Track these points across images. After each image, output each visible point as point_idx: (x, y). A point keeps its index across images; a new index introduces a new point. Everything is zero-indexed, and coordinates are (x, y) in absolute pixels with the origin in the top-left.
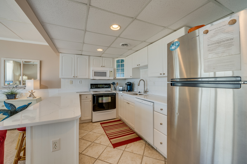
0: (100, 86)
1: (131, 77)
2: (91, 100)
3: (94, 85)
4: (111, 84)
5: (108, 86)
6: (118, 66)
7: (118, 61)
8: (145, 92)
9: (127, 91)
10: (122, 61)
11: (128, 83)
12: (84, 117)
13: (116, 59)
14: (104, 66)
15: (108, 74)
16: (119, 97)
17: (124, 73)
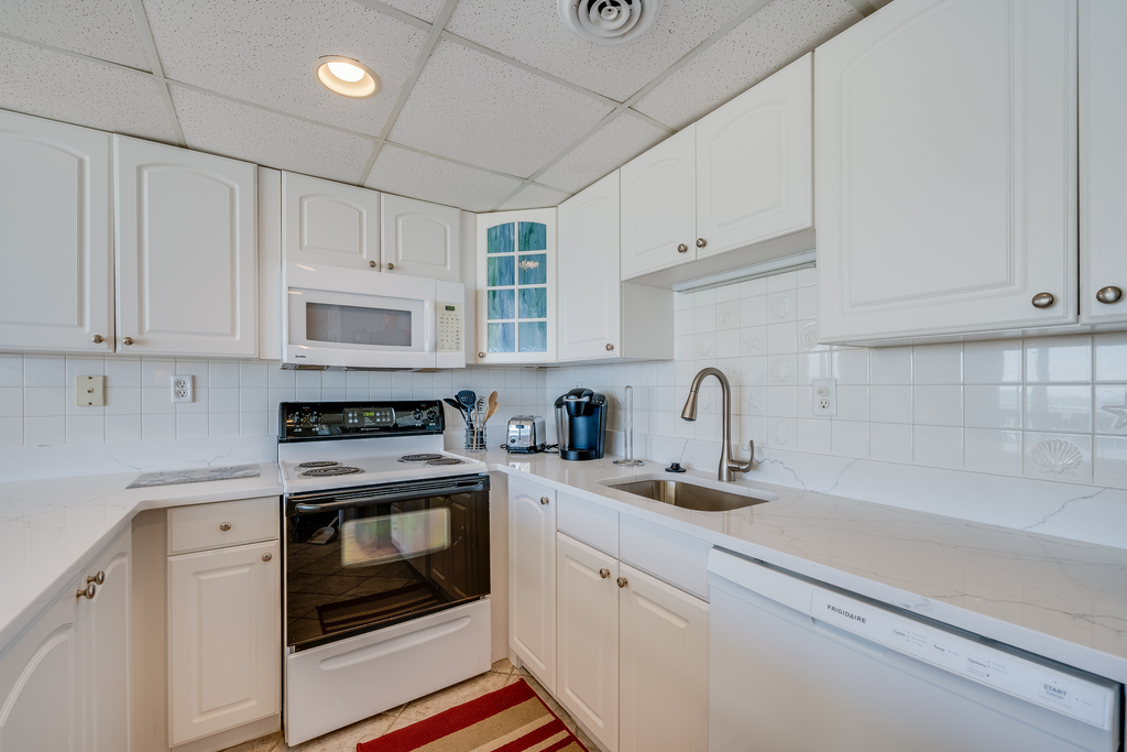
0: (361, 417)
1: (610, 348)
2: (273, 547)
3: (311, 411)
4: (446, 400)
5: (423, 416)
6: (501, 272)
7: (499, 237)
8: (737, 468)
9: (572, 454)
10: (531, 231)
11: (578, 393)
12: (203, 713)
13: (486, 222)
14: (391, 267)
15: (424, 326)
16: (513, 503)
17: (543, 326)
